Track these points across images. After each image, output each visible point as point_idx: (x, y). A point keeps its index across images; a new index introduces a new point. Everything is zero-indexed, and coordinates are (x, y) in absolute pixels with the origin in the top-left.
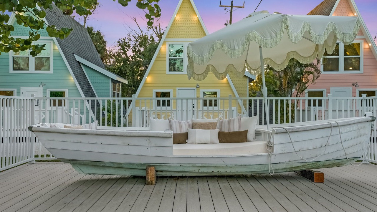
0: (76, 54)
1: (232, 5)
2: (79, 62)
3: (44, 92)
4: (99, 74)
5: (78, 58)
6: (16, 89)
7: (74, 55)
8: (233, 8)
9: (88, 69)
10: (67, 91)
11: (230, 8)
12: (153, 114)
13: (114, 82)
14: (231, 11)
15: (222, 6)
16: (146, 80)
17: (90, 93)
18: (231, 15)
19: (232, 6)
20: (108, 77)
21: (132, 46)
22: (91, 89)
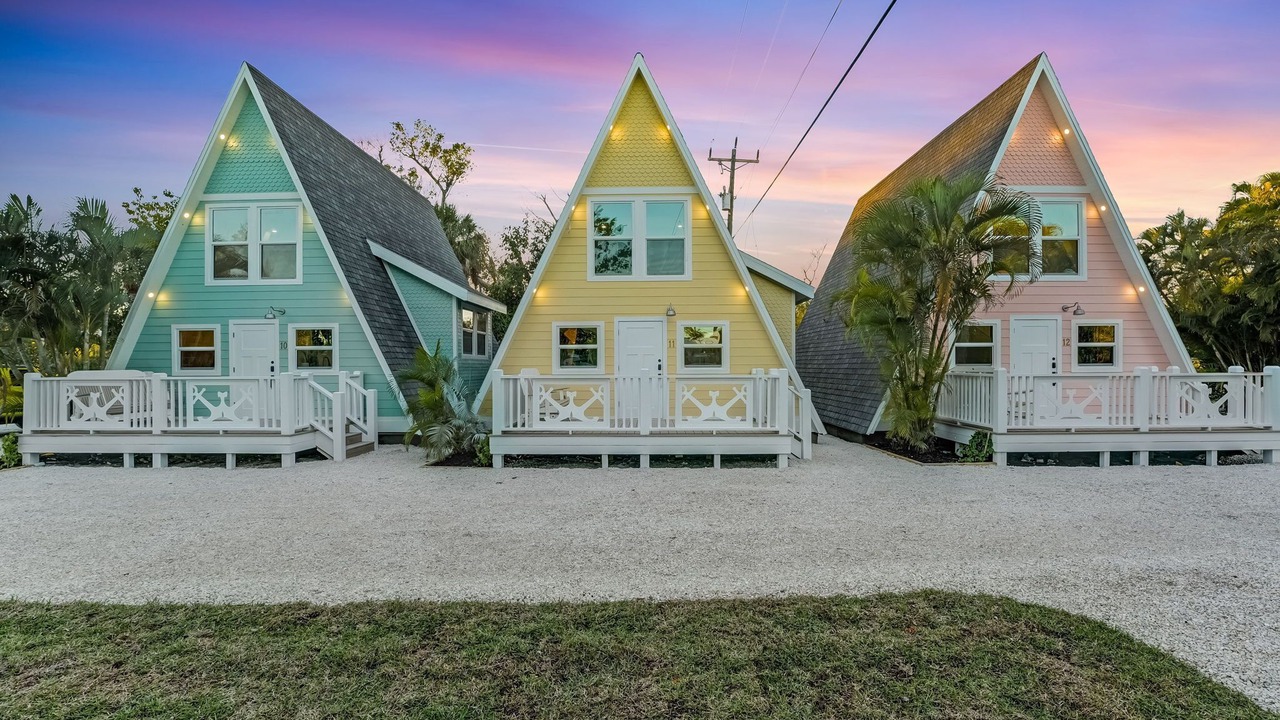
0: (372, 240)
1: (734, 156)
2: (379, 260)
3: (283, 333)
4: (427, 288)
5: (377, 249)
6: (219, 325)
7: (368, 241)
8: (737, 164)
9: (401, 277)
10: (335, 327)
11: (729, 164)
12: (543, 389)
13: (462, 304)
14: (733, 170)
15: (713, 160)
16: (534, 297)
17: (402, 334)
18: (732, 178)
19: (733, 160)
20: (450, 296)
21: (530, 241)
22: (407, 323)
